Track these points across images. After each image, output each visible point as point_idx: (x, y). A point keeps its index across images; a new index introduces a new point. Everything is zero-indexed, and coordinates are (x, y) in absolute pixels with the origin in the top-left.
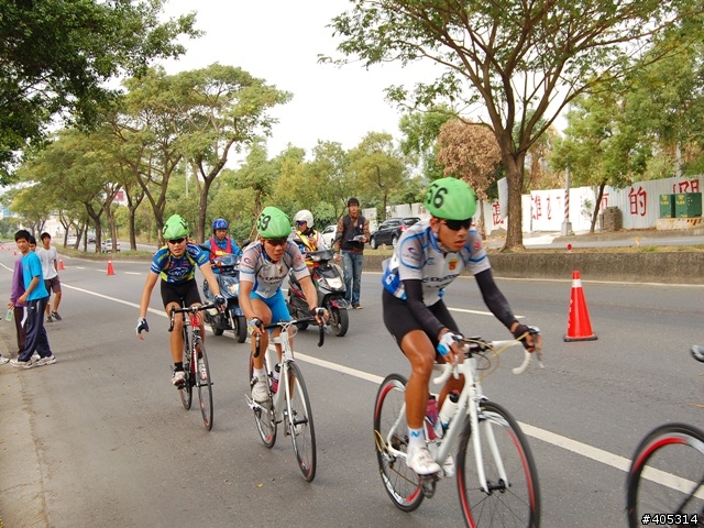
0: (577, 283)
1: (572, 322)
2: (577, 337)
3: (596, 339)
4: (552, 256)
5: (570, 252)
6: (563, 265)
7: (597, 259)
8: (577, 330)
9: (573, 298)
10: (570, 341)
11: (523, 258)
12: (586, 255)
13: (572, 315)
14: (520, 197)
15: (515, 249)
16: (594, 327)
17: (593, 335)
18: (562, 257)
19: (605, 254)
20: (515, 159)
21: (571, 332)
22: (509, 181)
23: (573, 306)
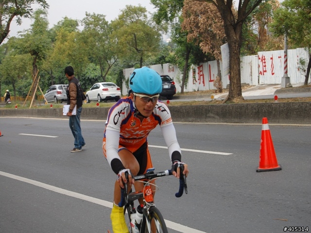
0: (266, 127)
1: (262, 157)
2: (266, 168)
3: (280, 169)
4: (262, 105)
5: (276, 102)
6: (271, 112)
7: (296, 107)
8: (266, 163)
9: (263, 138)
10: (261, 171)
11: (241, 107)
12: (289, 104)
13: (262, 151)
14: (239, 59)
15: (236, 100)
16: (279, 162)
17: (279, 167)
18: (270, 106)
19: (302, 103)
20: (235, 29)
21: (262, 164)
22: (230, 46)
23: (262, 144)
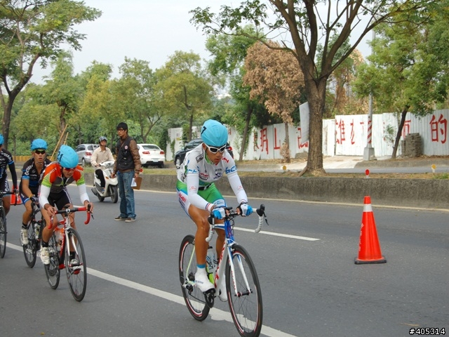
0: (368, 208)
1: (362, 246)
2: (367, 260)
3: (385, 262)
4: (350, 181)
5: (367, 177)
6: (361, 190)
7: (393, 184)
8: (367, 252)
9: (364, 222)
10: (360, 263)
11: (323, 182)
12: (383, 181)
13: (363, 238)
14: (321, 122)
15: (315, 173)
16: (384, 251)
17: (382, 259)
18: (359, 182)
19: (401, 180)
20: (317, 85)
21: (362, 255)
22: (310, 106)
23: (363, 229)
